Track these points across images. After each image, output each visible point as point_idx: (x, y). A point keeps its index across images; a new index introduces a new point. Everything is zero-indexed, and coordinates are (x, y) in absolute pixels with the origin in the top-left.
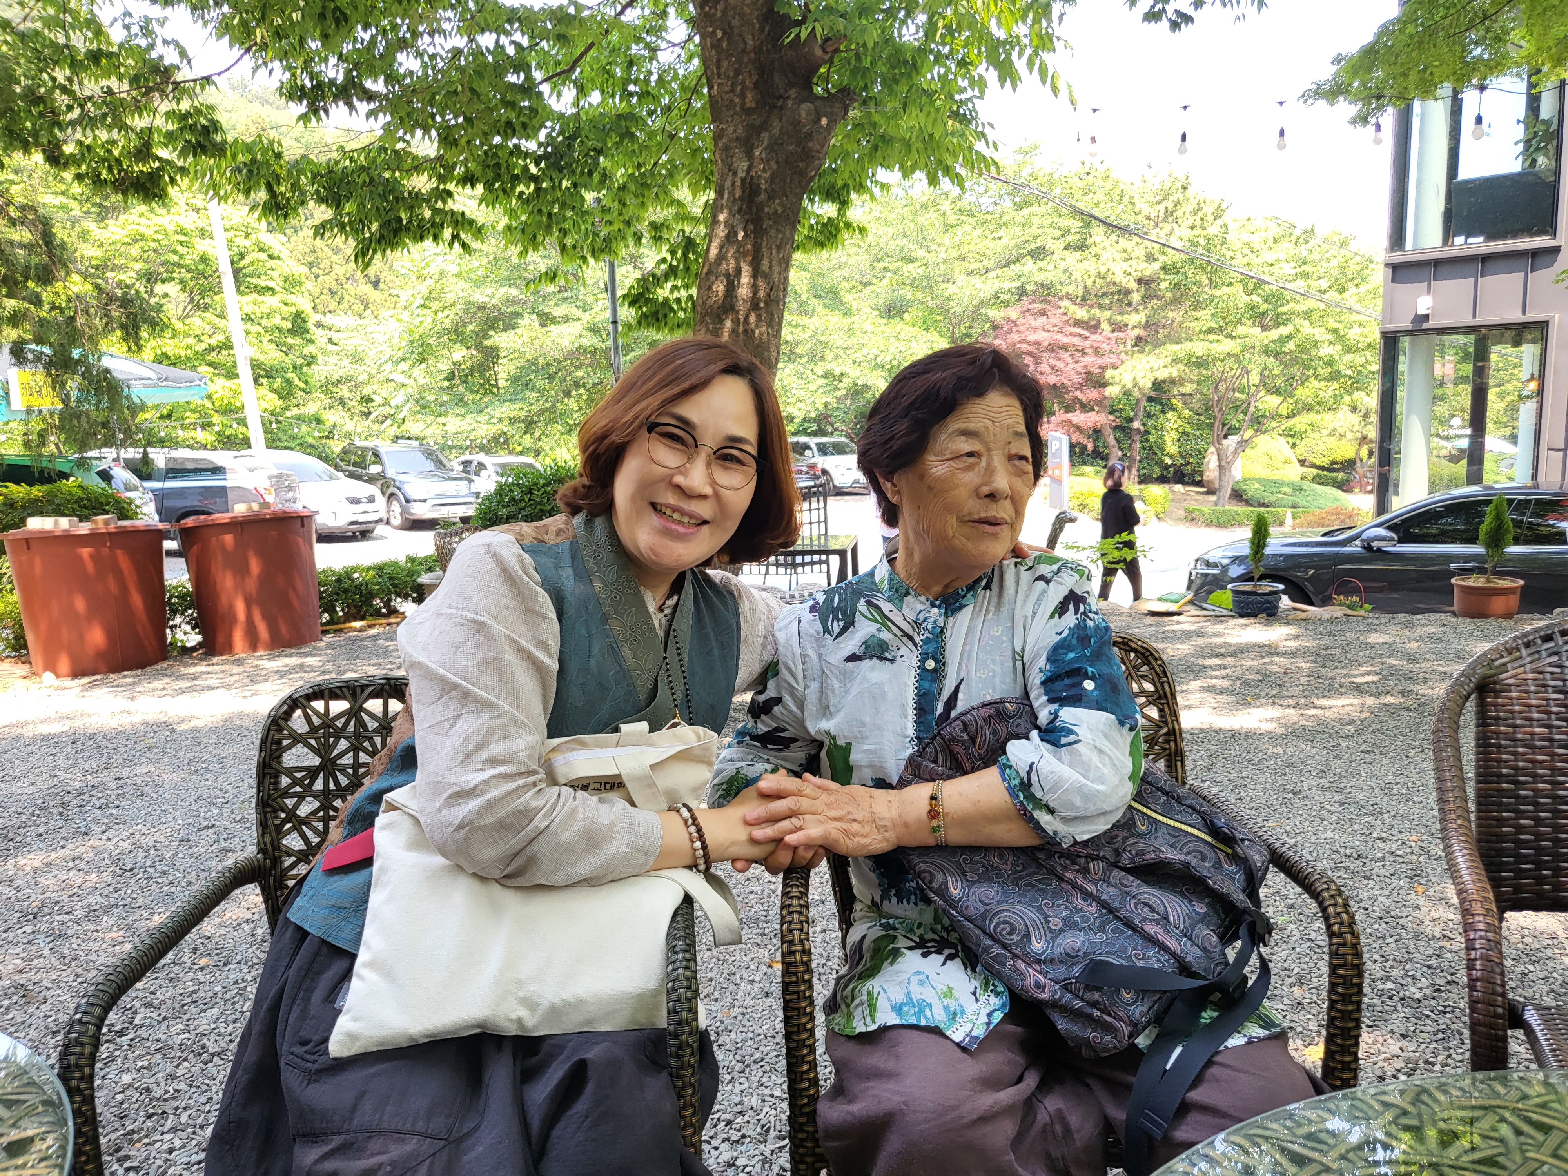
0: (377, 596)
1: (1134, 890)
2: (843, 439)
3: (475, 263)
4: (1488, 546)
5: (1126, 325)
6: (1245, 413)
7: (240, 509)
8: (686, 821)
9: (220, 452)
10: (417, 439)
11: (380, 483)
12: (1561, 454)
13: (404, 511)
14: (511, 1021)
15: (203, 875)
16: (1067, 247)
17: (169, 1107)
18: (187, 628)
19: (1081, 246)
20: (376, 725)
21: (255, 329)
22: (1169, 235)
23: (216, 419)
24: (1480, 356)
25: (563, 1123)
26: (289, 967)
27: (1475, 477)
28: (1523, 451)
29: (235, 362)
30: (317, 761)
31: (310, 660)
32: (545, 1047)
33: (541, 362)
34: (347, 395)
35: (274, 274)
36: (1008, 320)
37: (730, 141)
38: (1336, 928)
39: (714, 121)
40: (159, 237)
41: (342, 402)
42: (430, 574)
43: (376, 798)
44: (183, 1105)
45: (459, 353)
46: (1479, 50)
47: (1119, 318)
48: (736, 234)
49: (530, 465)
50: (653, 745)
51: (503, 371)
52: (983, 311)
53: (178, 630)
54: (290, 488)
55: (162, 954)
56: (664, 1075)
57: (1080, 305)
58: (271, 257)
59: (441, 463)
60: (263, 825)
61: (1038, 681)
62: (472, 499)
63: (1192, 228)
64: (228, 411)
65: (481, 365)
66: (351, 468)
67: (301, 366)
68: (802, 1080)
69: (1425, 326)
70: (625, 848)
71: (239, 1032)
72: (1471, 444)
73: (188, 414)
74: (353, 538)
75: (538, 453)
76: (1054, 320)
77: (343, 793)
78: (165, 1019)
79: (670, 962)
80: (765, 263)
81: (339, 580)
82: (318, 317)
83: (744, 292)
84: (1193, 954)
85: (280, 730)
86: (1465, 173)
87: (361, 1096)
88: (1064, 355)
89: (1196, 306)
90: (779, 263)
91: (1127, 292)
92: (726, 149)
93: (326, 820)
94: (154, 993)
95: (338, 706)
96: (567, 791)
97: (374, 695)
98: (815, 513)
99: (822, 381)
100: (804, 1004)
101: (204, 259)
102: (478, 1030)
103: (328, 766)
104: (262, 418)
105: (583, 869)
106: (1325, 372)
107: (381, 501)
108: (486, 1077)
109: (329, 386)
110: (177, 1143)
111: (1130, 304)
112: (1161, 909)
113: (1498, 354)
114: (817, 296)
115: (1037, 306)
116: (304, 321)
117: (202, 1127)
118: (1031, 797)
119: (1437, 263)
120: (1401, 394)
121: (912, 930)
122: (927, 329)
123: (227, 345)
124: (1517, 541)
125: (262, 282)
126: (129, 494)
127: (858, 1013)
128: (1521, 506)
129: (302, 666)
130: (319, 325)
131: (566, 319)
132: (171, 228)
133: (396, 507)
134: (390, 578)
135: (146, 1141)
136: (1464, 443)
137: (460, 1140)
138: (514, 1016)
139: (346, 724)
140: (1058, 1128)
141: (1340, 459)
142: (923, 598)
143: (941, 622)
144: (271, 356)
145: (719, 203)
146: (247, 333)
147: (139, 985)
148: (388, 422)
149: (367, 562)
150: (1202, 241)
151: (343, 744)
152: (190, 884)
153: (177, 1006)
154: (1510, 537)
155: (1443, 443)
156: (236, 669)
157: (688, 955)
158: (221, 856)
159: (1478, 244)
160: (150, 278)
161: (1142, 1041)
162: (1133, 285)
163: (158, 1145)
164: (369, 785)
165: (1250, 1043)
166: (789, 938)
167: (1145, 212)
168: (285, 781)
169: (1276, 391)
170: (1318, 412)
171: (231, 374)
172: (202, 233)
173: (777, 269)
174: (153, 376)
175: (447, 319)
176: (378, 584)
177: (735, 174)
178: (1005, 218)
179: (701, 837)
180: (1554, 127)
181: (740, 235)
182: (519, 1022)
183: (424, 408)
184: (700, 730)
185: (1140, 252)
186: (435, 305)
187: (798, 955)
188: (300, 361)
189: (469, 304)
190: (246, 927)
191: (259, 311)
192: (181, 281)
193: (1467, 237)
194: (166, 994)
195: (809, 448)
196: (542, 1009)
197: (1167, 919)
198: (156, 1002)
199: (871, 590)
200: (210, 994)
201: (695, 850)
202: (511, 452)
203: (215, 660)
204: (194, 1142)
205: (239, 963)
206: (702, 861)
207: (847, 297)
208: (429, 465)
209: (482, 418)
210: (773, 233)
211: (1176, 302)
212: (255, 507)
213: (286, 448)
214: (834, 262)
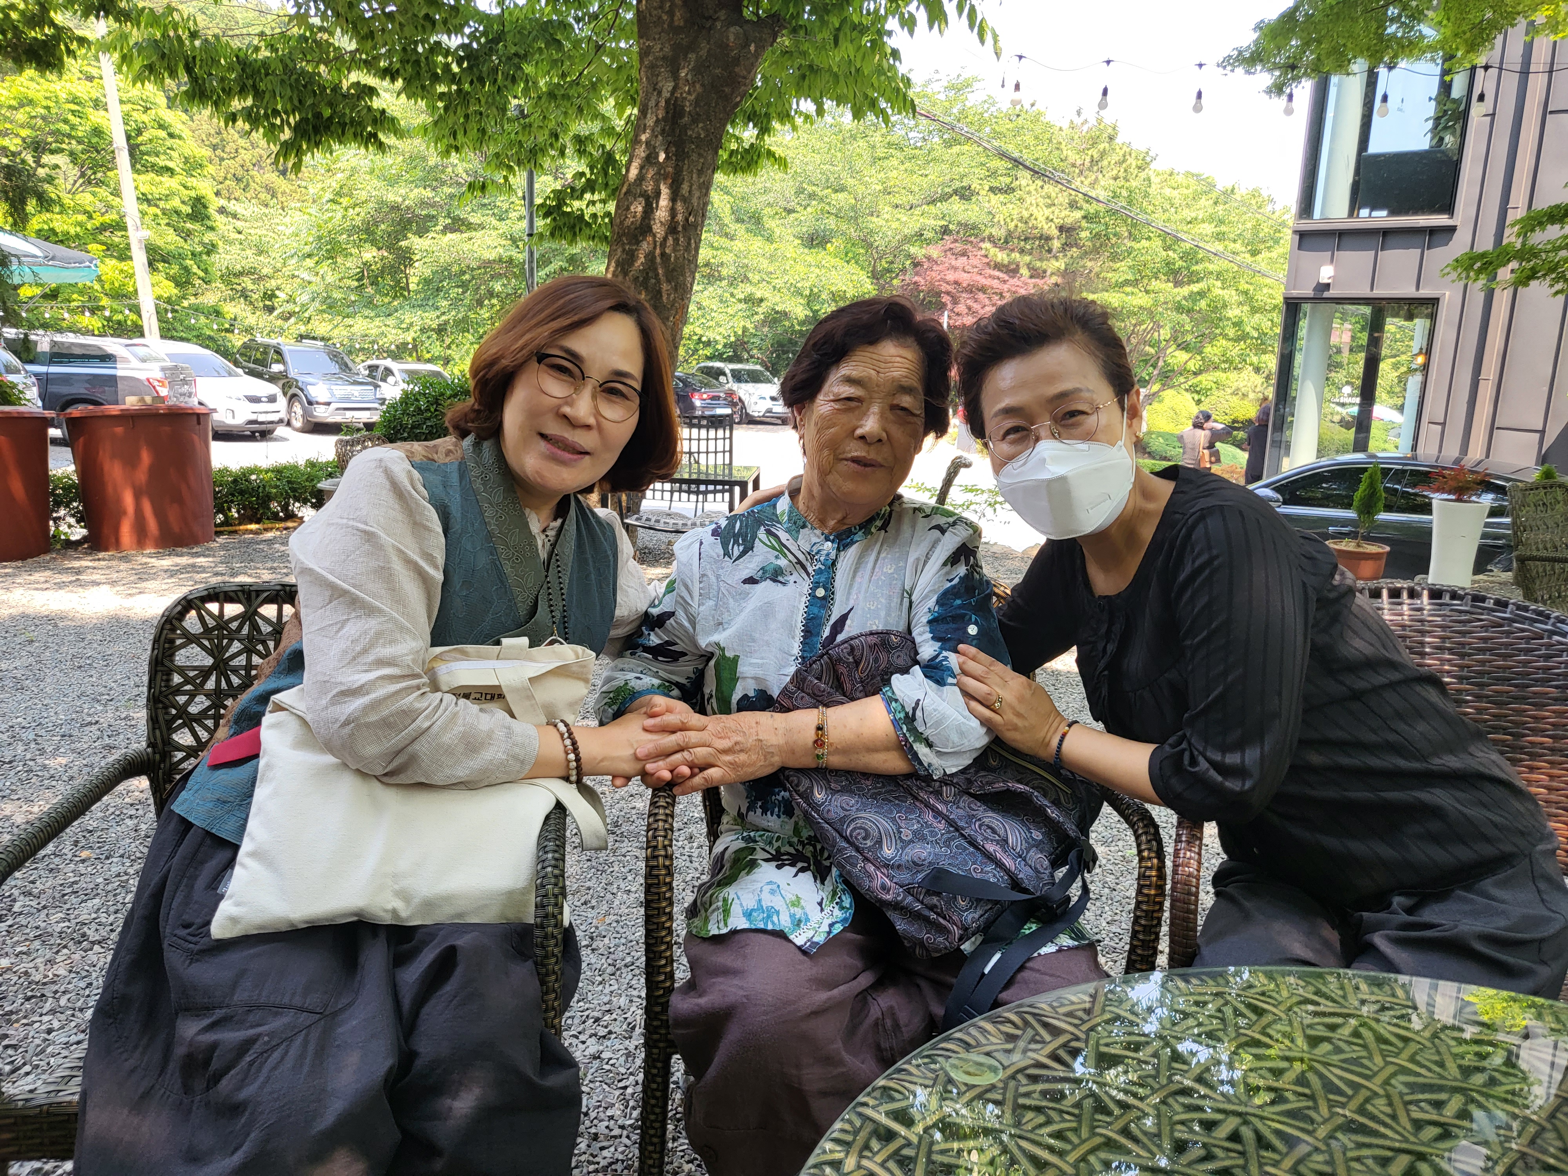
0: (274, 499)
1: (980, 814)
2: (758, 367)
3: (389, 160)
4: (1360, 512)
5: (1045, 272)
6: (1154, 366)
7: (131, 402)
8: (562, 735)
9: (110, 339)
10: (322, 339)
11: (281, 382)
12: (1439, 427)
13: (306, 414)
14: (386, 911)
15: (86, 770)
16: (992, 189)
17: (48, 991)
18: (72, 521)
19: (1008, 190)
20: (270, 629)
21: (153, 210)
22: (1092, 185)
23: (105, 301)
24: (1375, 326)
25: (432, 1002)
26: (171, 857)
27: (1361, 445)
28: (1404, 420)
29: (128, 244)
30: (209, 661)
31: (201, 561)
32: (418, 936)
33: (455, 269)
34: (250, 286)
35: (174, 154)
36: (929, 258)
37: (656, 59)
38: (1145, 854)
39: (641, 36)
40: (52, 104)
41: (244, 294)
42: (330, 480)
43: (264, 699)
44: (62, 989)
45: (370, 254)
46: (1394, 27)
47: (1038, 264)
48: (657, 157)
49: (438, 374)
50: (532, 660)
51: (414, 276)
52: (906, 247)
53: (62, 523)
54: (185, 382)
55: (43, 844)
56: (530, 964)
57: (1002, 249)
58: (171, 135)
59: (346, 365)
60: (153, 721)
61: (925, 620)
62: (376, 405)
63: (1115, 179)
64: (119, 295)
65: (392, 267)
66: (251, 365)
67: (201, 254)
68: (659, 973)
69: (1326, 294)
70: (501, 756)
71: (121, 922)
72: (1360, 412)
73: (75, 296)
74: (251, 437)
75: (447, 361)
76: (974, 261)
77: (234, 692)
78: (44, 907)
79: (540, 861)
80: (685, 187)
81: (235, 481)
82: (222, 202)
83: (662, 213)
84: (1024, 874)
85: (173, 630)
86: (1375, 147)
87: (242, 973)
88: (981, 296)
89: (1114, 257)
90: (700, 188)
91: (1048, 239)
92: (652, 67)
93: (217, 718)
94: (33, 882)
95: (232, 609)
96: (449, 698)
97: (269, 600)
98: (720, 443)
99: (743, 306)
100: (664, 904)
101: (97, 132)
102: (355, 919)
103: (221, 667)
104: (157, 306)
105: (461, 772)
106: (1231, 332)
107: (282, 402)
108: (362, 959)
109: (230, 276)
110: (56, 1024)
111: (1050, 251)
112: (1002, 832)
113: (1392, 326)
114: (739, 220)
115: (959, 247)
116: (205, 207)
117: (81, 1010)
118: (913, 730)
119: (1341, 234)
120: (1299, 359)
121: (770, 843)
122: (848, 262)
123: (120, 226)
124: (1389, 508)
125: (162, 161)
126: (11, 378)
127: (713, 918)
128: (1398, 476)
129: (193, 566)
130: (222, 211)
131: (482, 226)
132: (63, 96)
133: (298, 408)
134: (289, 482)
135: (25, 1021)
136: (1355, 410)
137: (335, 1014)
138: (389, 907)
139: (240, 627)
140: (889, 1023)
141: (1241, 418)
142: (818, 532)
143: (833, 556)
144: (169, 240)
145: (641, 123)
146: (143, 214)
147: (17, 874)
148: (293, 320)
149: (264, 464)
150: (1125, 193)
151: (236, 646)
152: (71, 778)
153: (57, 895)
154: (1381, 505)
155: (1339, 409)
156: (123, 566)
157: (557, 855)
158: (105, 752)
159: (1380, 218)
160: (38, 147)
161: (967, 947)
162: (1055, 232)
163: (36, 1025)
164: (257, 688)
165: (1060, 951)
166: (654, 843)
167: (1071, 160)
168: (177, 679)
169: (1184, 347)
170: (1224, 370)
171: (124, 255)
172: (97, 104)
173: (697, 194)
174: (38, 253)
175: (357, 217)
176: (276, 487)
177: (660, 93)
178: (934, 154)
179: (575, 750)
180: (1462, 107)
181: (662, 157)
182: (394, 912)
183: (330, 307)
184: (579, 648)
185: (1063, 199)
186: (345, 201)
187: (661, 860)
188: (199, 249)
189: (382, 203)
190: (129, 822)
191: (156, 192)
192: (72, 154)
193: (1371, 211)
194: (46, 884)
195: (724, 374)
196: (416, 901)
197: (1006, 841)
198: (35, 891)
199: (772, 520)
200: (92, 886)
201: (569, 761)
202: (419, 359)
203: (101, 555)
204: (73, 1024)
205: (122, 856)
206: (574, 772)
207: (770, 224)
208: (334, 368)
209: (391, 321)
210: (694, 157)
211: (1096, 251)
212: (148, 399)
213: (182, 339)
214: (760, 186)
